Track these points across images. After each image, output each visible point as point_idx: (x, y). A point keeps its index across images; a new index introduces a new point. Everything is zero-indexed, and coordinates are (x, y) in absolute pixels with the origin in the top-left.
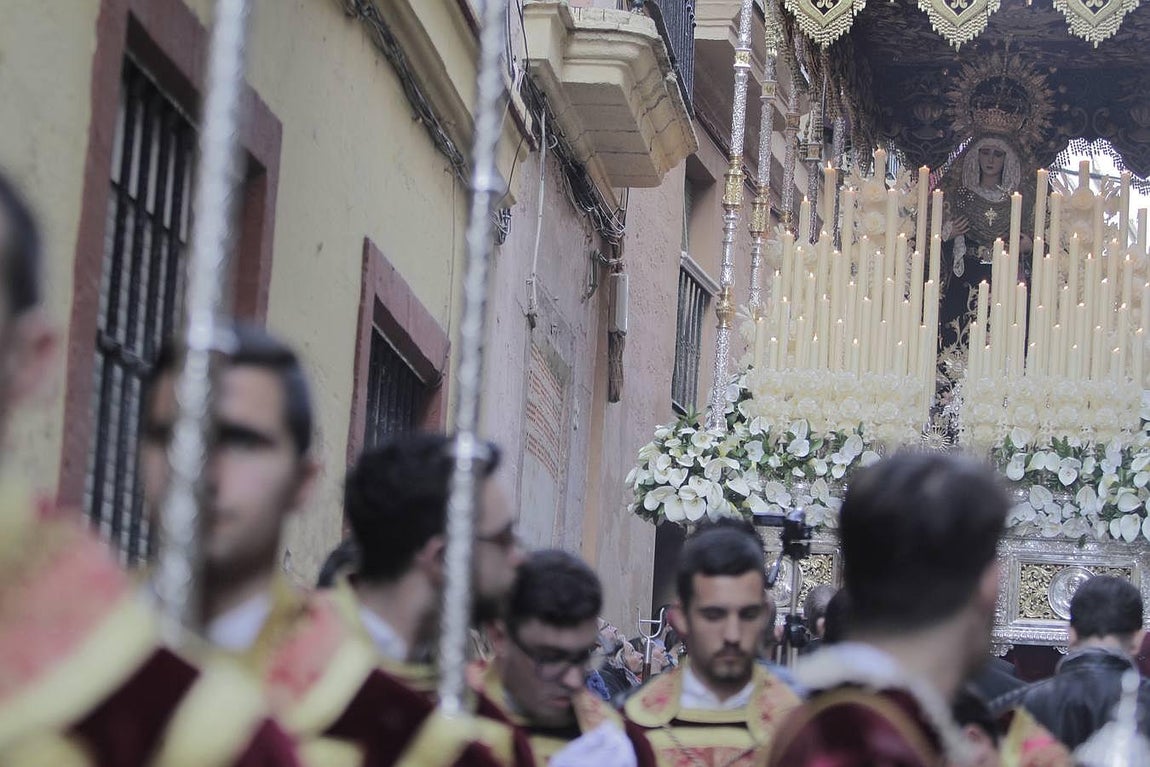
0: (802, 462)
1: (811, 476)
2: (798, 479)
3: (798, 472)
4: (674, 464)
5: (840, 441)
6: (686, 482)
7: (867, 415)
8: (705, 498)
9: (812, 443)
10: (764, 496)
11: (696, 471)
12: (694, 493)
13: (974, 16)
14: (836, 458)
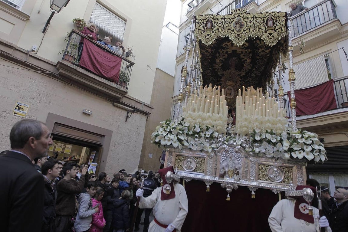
0: (198, 133)
1: (200, 137)
2: (196, 137)
3: (197, 136)
4: (165, 130)
5: (208, 129)
6: (167, 135)
7: (214, 123)
8: (172, 139)
9: (201, 129)
10: (187, 141)
11: (170, 132)
12: (169, 137)
13: (242, 40)
14: (207, 133)
